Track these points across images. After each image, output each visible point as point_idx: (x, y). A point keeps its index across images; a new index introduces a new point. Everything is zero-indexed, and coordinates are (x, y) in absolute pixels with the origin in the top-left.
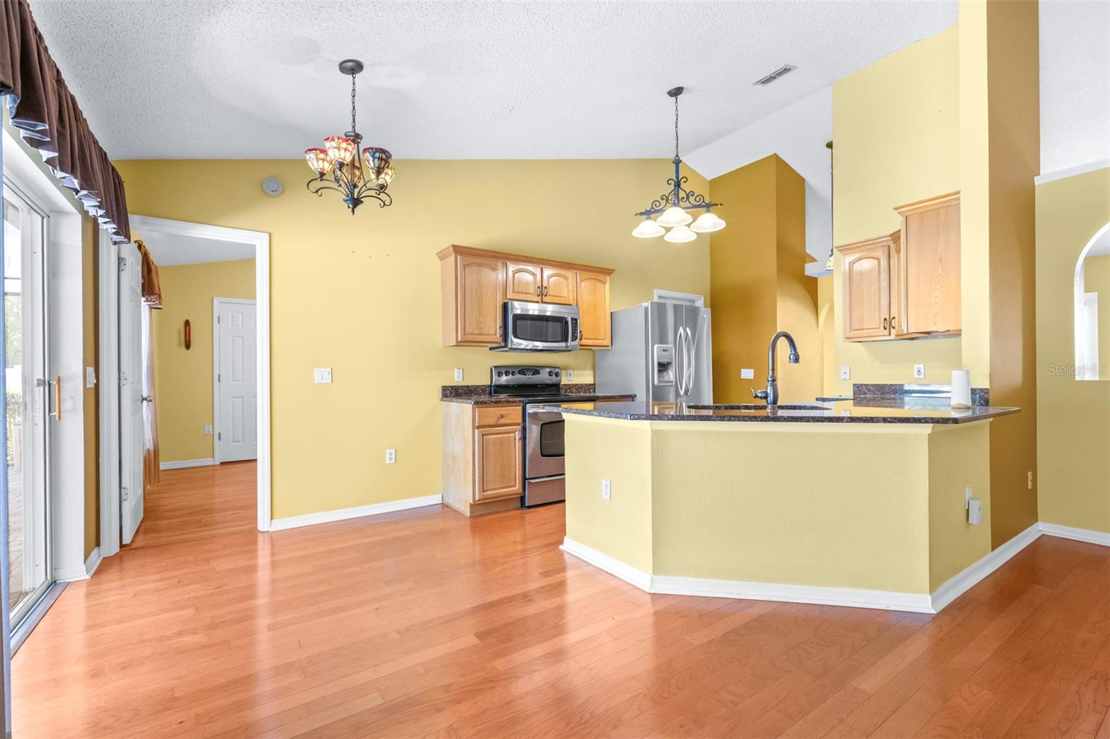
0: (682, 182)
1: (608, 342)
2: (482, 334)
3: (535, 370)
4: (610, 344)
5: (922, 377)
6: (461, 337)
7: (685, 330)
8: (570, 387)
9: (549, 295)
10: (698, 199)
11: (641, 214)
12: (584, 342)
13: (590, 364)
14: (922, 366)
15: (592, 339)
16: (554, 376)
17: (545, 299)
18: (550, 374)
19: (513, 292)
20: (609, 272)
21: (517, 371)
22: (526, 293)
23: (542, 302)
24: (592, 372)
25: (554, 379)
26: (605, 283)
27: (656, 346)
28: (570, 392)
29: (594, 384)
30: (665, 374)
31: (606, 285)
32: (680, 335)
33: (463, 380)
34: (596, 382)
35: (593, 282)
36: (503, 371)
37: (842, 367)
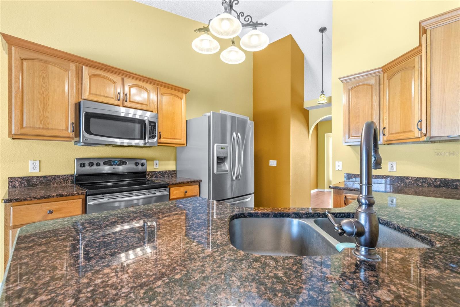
0: (234, 4)
1: (183, 141)
2: (48, 129)
3: (122, 161)
4: (185, 142)
5: (395, 170)
6: (15, 130)
7: (237, 135)
8: (154, 174)
9: (130, 101)
10: (247, 19)
11: (200, 30)
12: (162, 140)
13: (173, 157)
14: (394, 163)
15: (170, 139)
16: (140, 166)
17: (126, 104)
18: (137, 164)
19: (90, 93)
20: (185, 91)
21: (101, 163)
22: (106, 97)
23: (123, 106)
24: (174, 162)
25: (140, 168)
26: (182, 99)
27: (216, 145)
28: (156, 177)
29: (176, 171)
30: (222, 165)
31: (183, 100)
32: (234, 137)
33: (40, 171)
34: (177, 170)
35: (172, 97)
36: (87, 163)
37: (336, 162)
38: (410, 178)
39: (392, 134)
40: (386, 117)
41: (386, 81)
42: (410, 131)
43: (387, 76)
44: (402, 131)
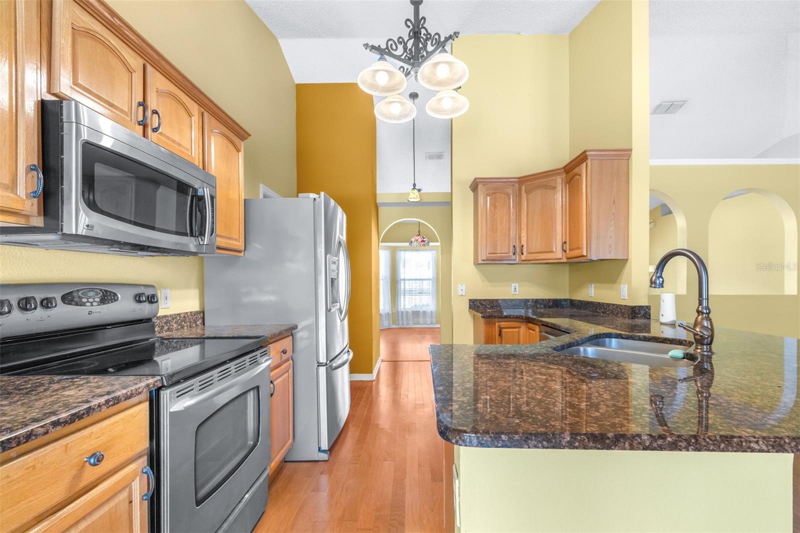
1: (240, 245)
3: (108, 292)
4: (243, 248)
5: (517, 293)
8: (168, 320)
9: (160, 133)
13: (196, 280)
14: (517, 285)
16: (144, 303)
17: (153, 137)
18: (139, 298)
19: (75, 82)
20: (244, 134)
21: (59, 297)
24: (197, 293)
26: (239, 151)
27: (328, 256)
29: (202, 312)
31: (240, 153)
32: (340, 243)
35: (226, 141)
36: (13, 298)
37: (459, 285)
38: (531, 301)
39: (531, 253)
40: (524, 234)
41: (524, 195)
42: (552, 252)
43: (525, 189)
44: (543, 251)
